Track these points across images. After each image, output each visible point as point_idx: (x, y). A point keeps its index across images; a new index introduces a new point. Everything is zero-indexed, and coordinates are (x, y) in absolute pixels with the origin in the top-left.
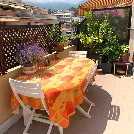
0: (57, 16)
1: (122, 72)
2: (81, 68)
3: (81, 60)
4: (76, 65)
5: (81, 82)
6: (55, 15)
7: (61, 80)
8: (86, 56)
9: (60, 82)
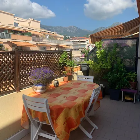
0: (72, 42)
1: (129, 99)
2: (86, 91)
3: (87, 84)
4: (82, 88)
5: (83, 102)
6: (70, 41)
7: (66, 99)
8: (92, 81)
9: (65, 101)
